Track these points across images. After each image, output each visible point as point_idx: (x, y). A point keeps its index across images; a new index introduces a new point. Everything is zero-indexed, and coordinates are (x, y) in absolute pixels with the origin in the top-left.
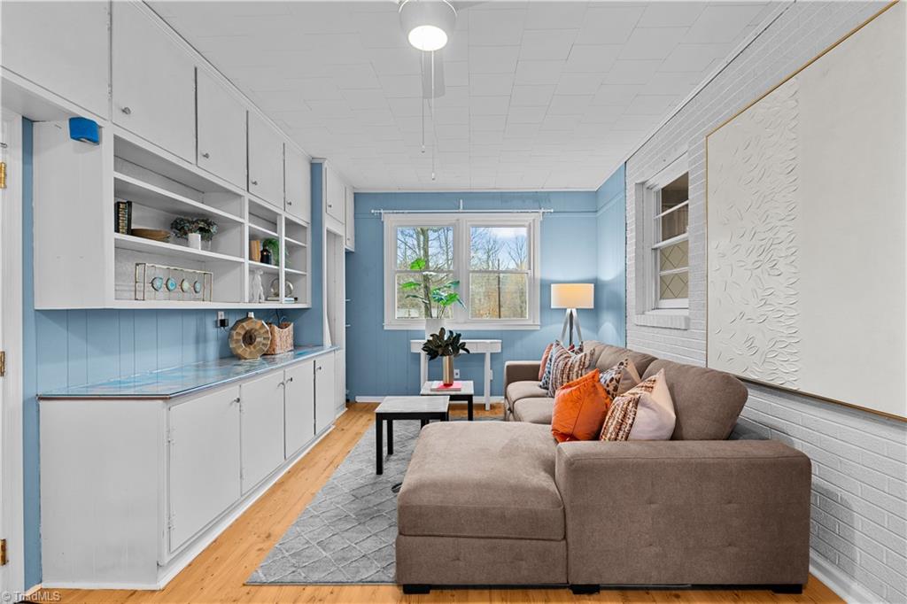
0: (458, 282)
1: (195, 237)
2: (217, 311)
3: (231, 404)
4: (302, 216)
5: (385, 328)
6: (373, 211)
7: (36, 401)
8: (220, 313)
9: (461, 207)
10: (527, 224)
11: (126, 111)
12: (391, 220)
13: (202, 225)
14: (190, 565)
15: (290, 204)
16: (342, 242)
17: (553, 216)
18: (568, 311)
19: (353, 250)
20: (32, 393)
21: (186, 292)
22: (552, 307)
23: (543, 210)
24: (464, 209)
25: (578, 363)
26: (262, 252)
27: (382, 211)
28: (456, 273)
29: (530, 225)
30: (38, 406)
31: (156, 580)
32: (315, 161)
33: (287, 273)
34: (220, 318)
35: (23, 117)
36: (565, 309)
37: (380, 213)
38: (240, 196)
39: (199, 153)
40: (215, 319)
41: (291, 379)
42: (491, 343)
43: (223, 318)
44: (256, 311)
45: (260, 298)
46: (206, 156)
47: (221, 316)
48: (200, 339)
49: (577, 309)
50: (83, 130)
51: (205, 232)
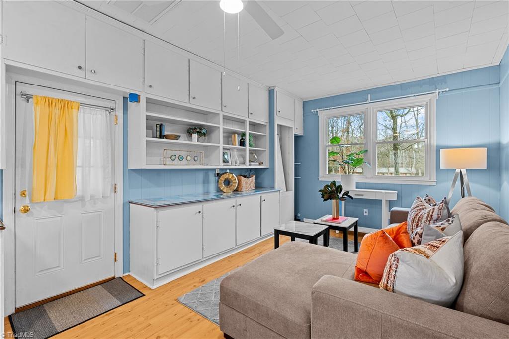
0: (367, 151)
1: (195, 136)
2: (215, 169)
3: (196, 214)
4: (262, 120)
5: (320, 180)
6: (312, 111)
7: (127, 204)
8: (217, 170)
9: (369, 100)
10: (424, 104)
11: (150, 87)
12: (323, 115)
13: (198, 130)
14: (169, 283)
15: (252, 114)
16: (292, 131)
17: (449, 94)
18: (458, 171)
19: (302, 135)
20: (127, 200)
21: (189, 160)
22: (441, 168)
23: (438, 91)
24: (371, 100)
25: (426, 215)
26: (240, 140)
27: (317, 110)
28: (366, 144)
29: (427, 104)
30: (129, 205)
31: (153, 285)
32: (271, 89)
33: (250, 150)
34: (217, 172)
35: (124, 97)
36: (456, 169)
37: (317, 112)
38: (218, 114)
39: (191, 97)
40: (214, 173)
41: (240, 205)
42: (386, 193)
43: (219, 172)
44: (230, 169)
45: (236, 163)
46: (194, 98)
47: (218, 172)
48: (206, 182)
49: (467, 170)
50: (135, 98)
51: (200, 134)
